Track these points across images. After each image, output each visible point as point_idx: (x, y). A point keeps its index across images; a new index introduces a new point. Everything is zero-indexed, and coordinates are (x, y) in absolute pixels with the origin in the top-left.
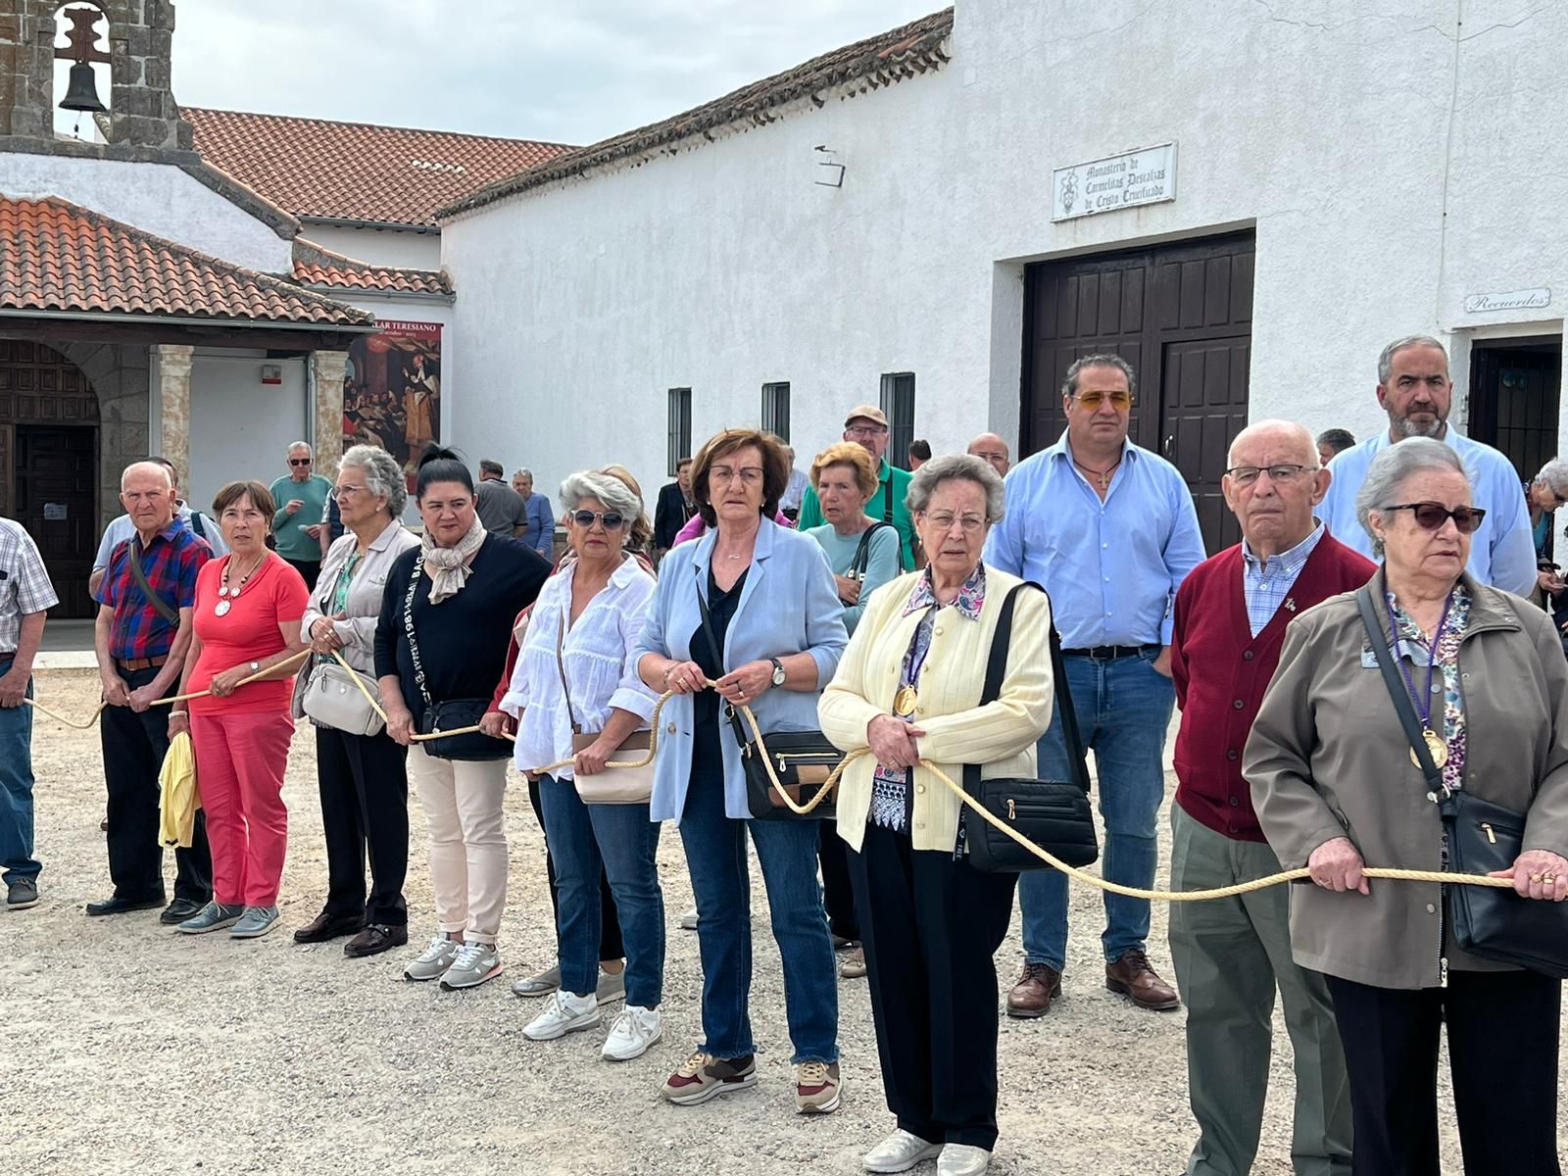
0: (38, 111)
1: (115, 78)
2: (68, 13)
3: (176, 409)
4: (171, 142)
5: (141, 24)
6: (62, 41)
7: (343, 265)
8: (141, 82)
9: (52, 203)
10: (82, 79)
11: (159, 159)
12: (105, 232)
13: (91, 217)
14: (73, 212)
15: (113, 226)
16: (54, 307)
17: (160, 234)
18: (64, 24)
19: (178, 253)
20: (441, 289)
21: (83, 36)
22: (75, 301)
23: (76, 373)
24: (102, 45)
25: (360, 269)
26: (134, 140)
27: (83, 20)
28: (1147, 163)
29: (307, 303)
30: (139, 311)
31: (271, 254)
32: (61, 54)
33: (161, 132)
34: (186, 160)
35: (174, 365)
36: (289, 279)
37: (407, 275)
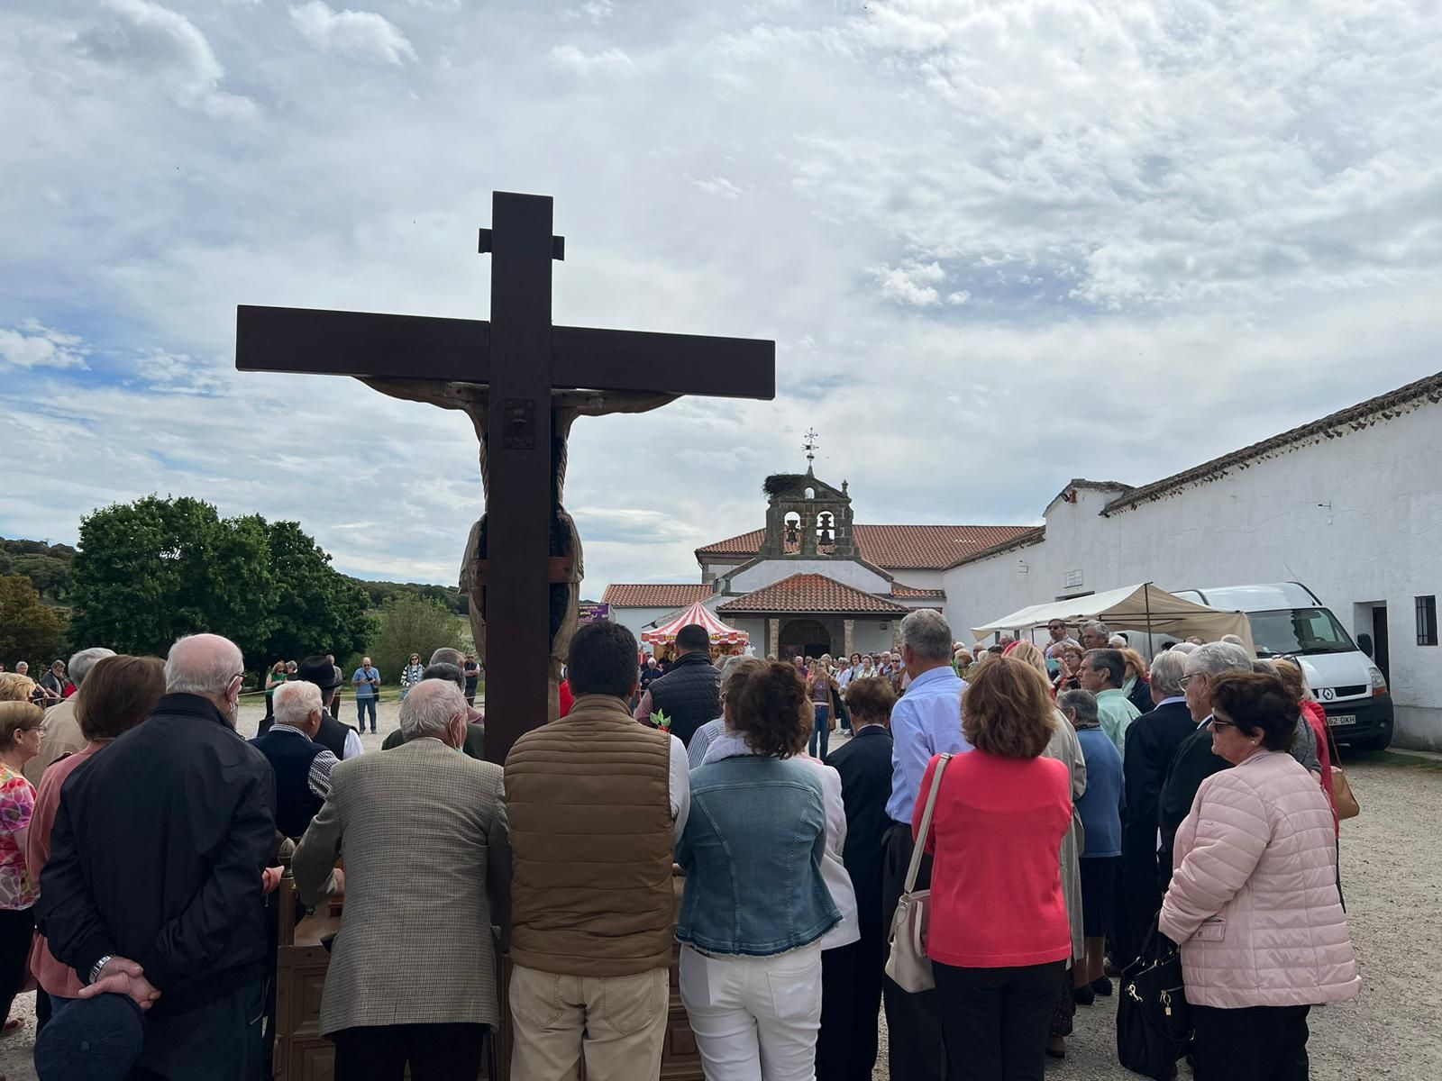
0: (812, 547)
1: (835, 535)
2: (821, 516)
3: (849, 640)
4: (852, 553)
5: (843, 517)
6: (820, 525)
7: (908, 589)
8: (843, 536)
9: (816, 575)
10: (826, 534)
11: (848, 559)
12: (831, 584)
13: (827, 579)
14: (822, 578)
15: (833, 582)
16: (812, 610)
17: (847, 584)
18: (820, 519)
19: (852, 590)
20: (941, 596)
21: (826, 522)
22: (819, 608)
23: (822, 628)
24: (832, 525)
25: (914, 590)
26: (840, 554)
27: (826, 517)
28: (1078, 574)
29: (890, 604)
30: (837, 610)
31: (881, 586)
32: (819, 528)
33: (849, 550)
34: (857, 559)
35: (849, 626)
36: (889, 596)
37: (931, 591)
